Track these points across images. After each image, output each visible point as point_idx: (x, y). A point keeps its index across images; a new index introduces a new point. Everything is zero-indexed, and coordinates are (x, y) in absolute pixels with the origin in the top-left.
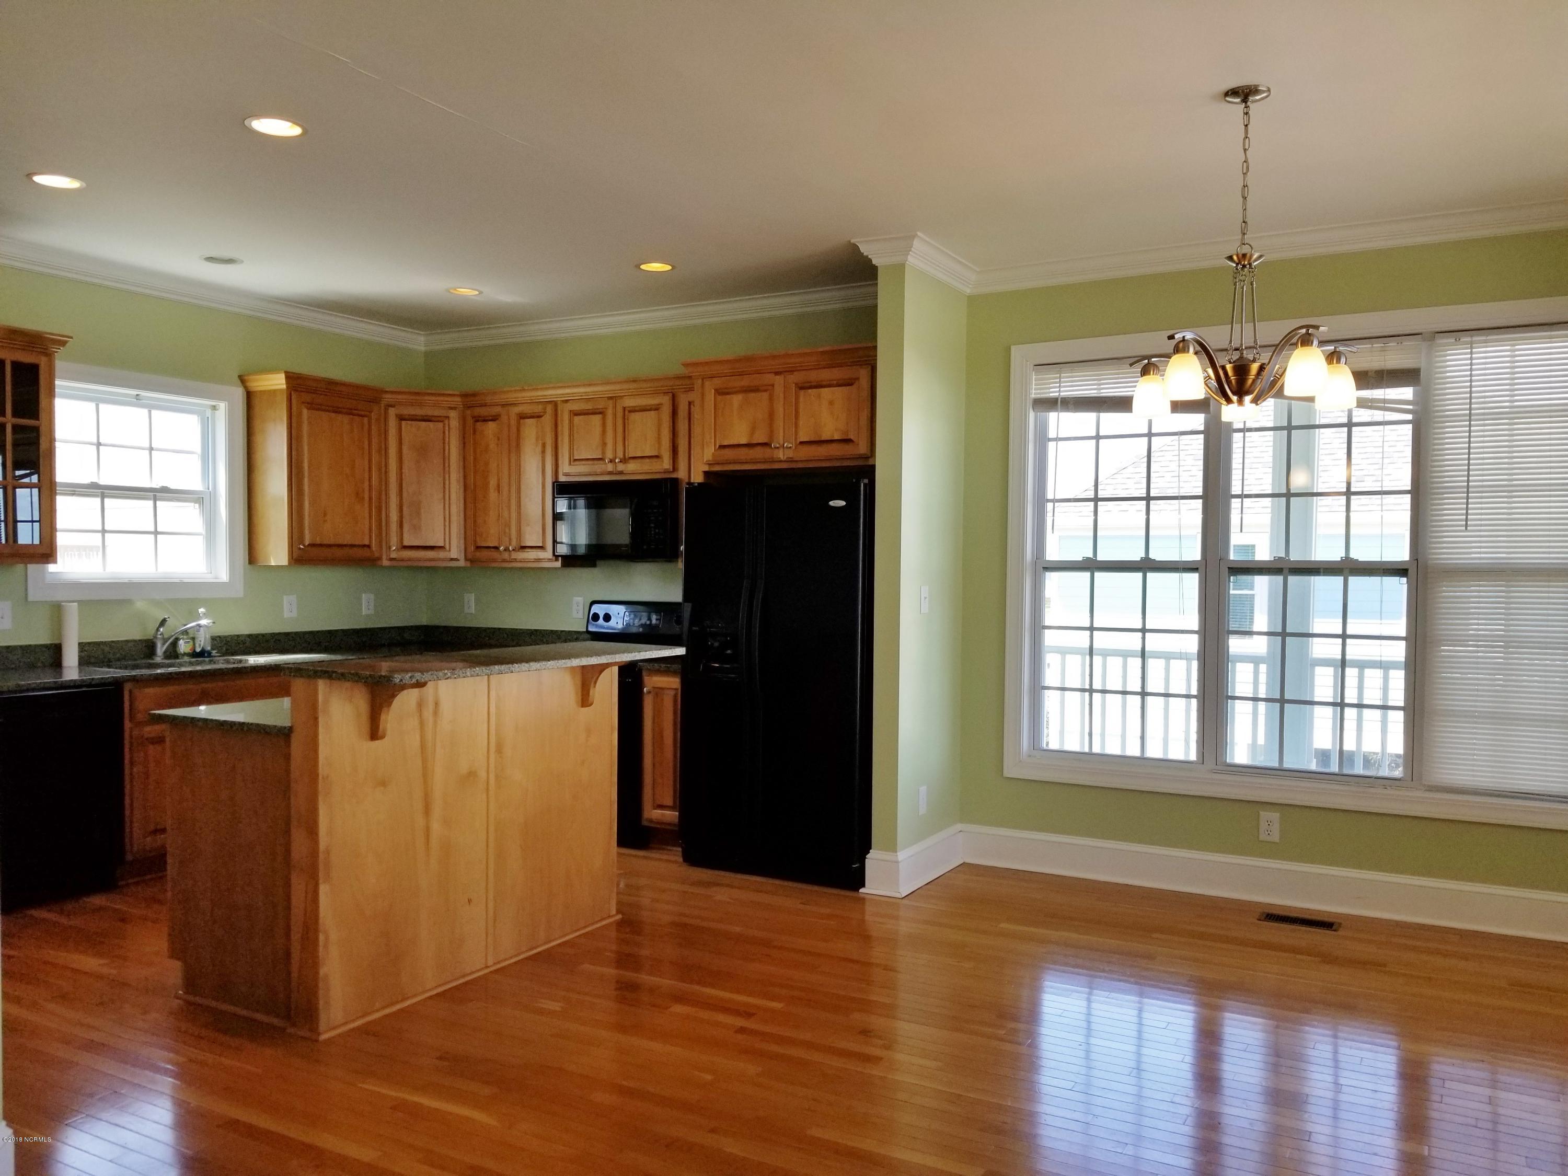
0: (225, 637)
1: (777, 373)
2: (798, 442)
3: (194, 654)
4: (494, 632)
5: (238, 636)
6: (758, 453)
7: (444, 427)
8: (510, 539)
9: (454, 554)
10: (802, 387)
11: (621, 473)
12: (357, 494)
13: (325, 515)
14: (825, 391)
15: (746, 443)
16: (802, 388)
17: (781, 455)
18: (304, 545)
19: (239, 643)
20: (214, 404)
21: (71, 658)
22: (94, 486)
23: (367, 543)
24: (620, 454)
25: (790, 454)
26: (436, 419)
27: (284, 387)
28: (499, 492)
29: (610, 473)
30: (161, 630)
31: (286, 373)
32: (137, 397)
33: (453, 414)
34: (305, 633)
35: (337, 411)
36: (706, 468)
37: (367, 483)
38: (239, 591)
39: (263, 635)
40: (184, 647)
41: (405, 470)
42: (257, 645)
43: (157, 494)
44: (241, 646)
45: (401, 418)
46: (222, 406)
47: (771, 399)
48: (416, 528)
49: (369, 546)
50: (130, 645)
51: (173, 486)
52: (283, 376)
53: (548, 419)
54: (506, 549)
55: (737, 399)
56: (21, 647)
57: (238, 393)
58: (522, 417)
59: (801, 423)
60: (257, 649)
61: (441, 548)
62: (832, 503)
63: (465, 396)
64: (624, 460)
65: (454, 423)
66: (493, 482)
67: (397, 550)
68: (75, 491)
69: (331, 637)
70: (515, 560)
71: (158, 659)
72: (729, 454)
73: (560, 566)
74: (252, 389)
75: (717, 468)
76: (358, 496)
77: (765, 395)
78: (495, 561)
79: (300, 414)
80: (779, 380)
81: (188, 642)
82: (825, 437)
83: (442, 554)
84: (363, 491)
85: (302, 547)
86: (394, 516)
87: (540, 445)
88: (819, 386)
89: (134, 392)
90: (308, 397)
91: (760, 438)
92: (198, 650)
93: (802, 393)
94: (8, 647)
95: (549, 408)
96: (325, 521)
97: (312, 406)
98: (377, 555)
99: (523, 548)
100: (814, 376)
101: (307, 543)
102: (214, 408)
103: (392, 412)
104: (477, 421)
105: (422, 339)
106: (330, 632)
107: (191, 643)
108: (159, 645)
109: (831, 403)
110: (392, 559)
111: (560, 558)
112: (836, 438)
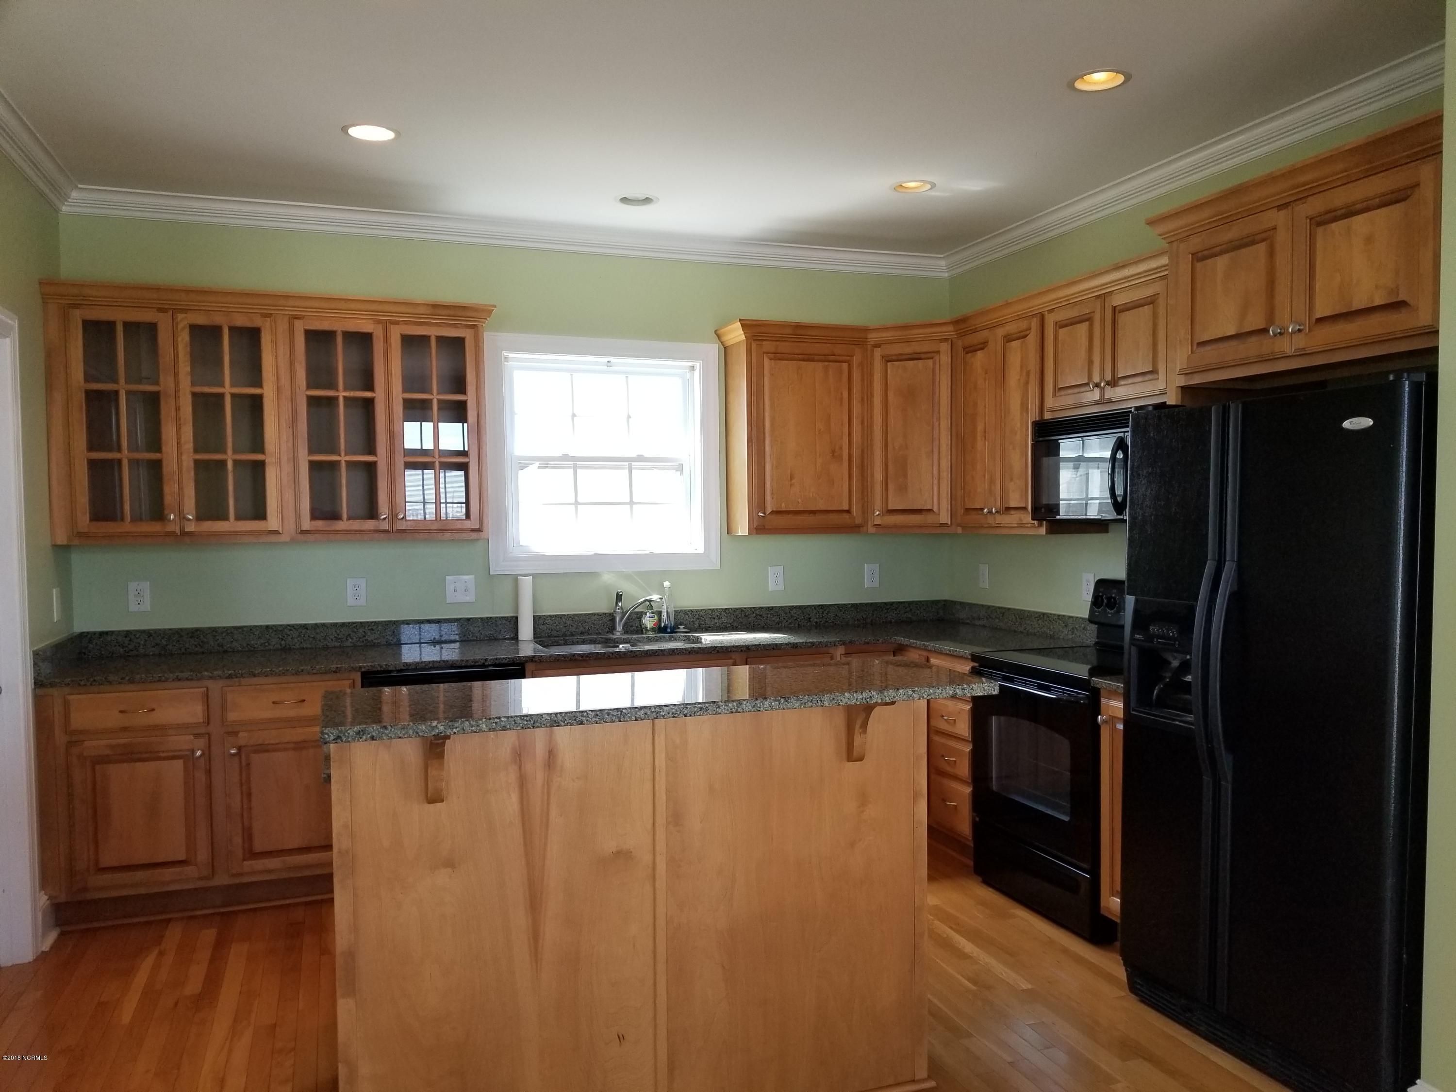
0: (697, 611)
1: (1280, 207)
2: (1314, 321)
3: (661, 629)
4: (1004, 613)
5: (712, 610)
6: (1252, 347)
7: (934, 363)
8: (995, 500)
9: (944, 517)
10: (1321, 221)
11: (1110, 401)
12: (833, 452)
13: (792, 478)
14: (1359, 222)
15: (1233, 333)
16: (1319, 224)
17: (1286, 346)
18: (764, 513)
19: (714, 618)
20: (690, 364)
21: (526, 631)
22: (566, 457)
23: (846, 507)
24: (1108, 377)
25: (1300, 342)
26: (923, 356)
27: (743, 337)
28: (985, 439)
29: (1097, 403)
30: (620, 604)
31: (740, 320)
32: (609, 364)
33: (945, 347)
34: (792, 608)
35: (808, 358)
36: (1182, 381)
37: (846, 439)
38: (714, 562)
39: (742, 610)
40: (648, 621)
41: (892, 421)
42: (734, 620)
43: (633, 463)
44: (716, 621)
45: (888, 360)
46: (698, 365)
47: (1271, 254)
48: (903, 489)
49: (848, 511)
50: (594, 618)
51: (647, 455)
52: (739, 324)
53: (1033, 338)
54: (990, 512)
55: (1221, 263)
56: (482, 619)
57: (713, 350)
58: (1008, 339)
59: (1318, 285)
60: (735, 624)
61: (930, 510)
62: (1346, 424)
63: (957, 322)
64: (1114, 383)
65: (945, 358)
66: (980, 428)
67: (883, 514)
68: (547, 464)
69: (823, 613)
70: (999, 526)
71: (618, 634)
72: (1211, 354)
73: (1044, 533)
74: (729, 343)
75: (1197, 380)
76: (835, 455)
77: (1262, 247)
78: (982, 527)
79: (761, 366)
80: (1279, 218)
81: (652, 617)
82: (1357, 305)
83: (929, 519)
84: (841, 448)
85: (761, 514)
86: (879, 476)
87: (1024, 374)
88: (1350, 212)
89: (605, 359)
90: (768, 346)
91: (1255, 322)
92: (663, 625)
93: (1320, 231)
94: (469, 619)
95: (1035, 323)
96: (791, 485)
97: (777, 356)
98: (858, 521)
99: (1008, 509)
100: (1340, 198)
101: (769, 511)
102: (693, 368)
103: (878, 353)
104: (967, 353)
105: (943, 263)
106: (821, 606)
107: (656, 618)
108: (618, 619)
109: (1369, 240)
110: (877, 526)
111: (1045, 522)
112: (1378, 302)
